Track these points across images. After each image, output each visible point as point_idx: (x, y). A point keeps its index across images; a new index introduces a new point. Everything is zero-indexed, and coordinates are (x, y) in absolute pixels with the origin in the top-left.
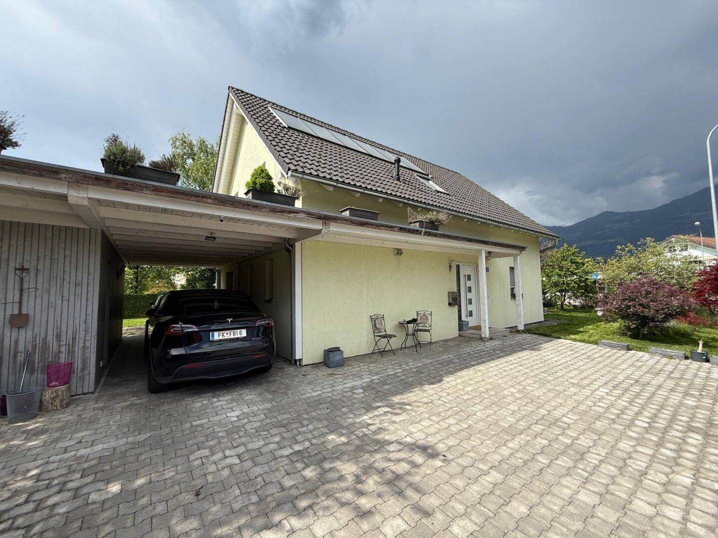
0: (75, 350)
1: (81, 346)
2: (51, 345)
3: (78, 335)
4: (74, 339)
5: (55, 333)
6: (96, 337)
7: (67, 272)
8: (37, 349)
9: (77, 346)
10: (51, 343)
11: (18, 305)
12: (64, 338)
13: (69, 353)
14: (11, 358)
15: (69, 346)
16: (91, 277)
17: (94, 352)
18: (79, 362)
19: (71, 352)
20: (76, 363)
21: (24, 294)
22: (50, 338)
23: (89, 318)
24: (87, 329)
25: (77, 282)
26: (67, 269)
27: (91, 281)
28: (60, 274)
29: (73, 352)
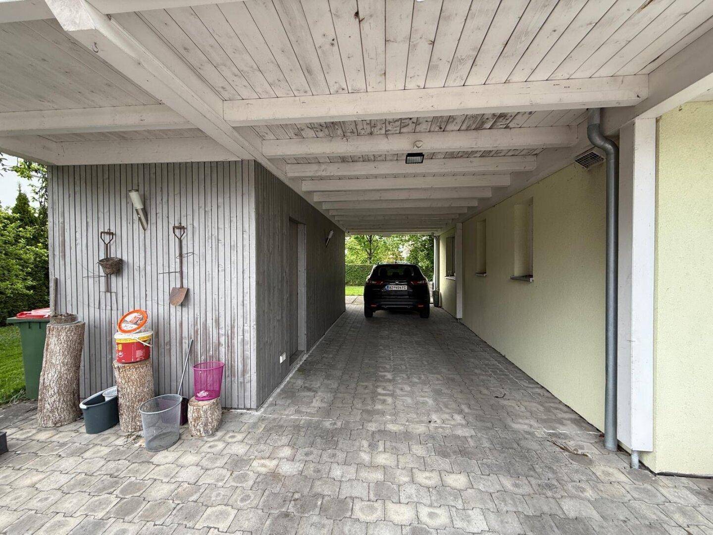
0: (234, 343)
1: (240, 340)
2: (211, 333)
3: (236, 322)
4: (232, 327)
5: (214, 319)
6: (255, 327)
7: (221, 229)
8: (199, 336)
9: (236, 339)
10: (211, 330)
11: (178, 275)
12: (222, 324)
13: (228, 346)
14: (178, 345)
15: (228, 336)
16: (246, 236)
17: (254, 350)
18: (239, 361)
19: (230, 347)
20: (236, 363)
21: (183, 259)
22: (209, 322)
23: (247, 298)
24: (245, 315)
25: (232, 244)
26: (221, 226)
27: (246, 243)
28: (215, 233)
29: (232, 346)
